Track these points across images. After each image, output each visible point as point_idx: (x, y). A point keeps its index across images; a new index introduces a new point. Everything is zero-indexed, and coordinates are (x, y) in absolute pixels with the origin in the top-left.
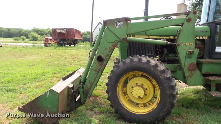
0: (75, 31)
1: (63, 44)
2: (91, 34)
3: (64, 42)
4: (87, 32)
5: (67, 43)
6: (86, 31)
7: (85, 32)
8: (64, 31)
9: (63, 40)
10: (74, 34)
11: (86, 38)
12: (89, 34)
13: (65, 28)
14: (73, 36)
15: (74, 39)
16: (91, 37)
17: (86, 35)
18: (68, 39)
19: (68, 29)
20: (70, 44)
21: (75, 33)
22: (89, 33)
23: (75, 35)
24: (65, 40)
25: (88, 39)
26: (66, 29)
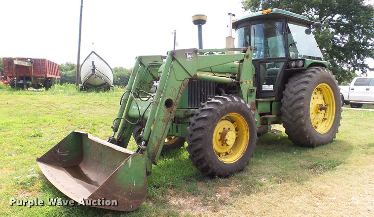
0: (47, 64)
1: (25, 86)
2: (76, 68)
3: (28, 82)
4: (68, 64)
5: (33, 84)
6: (64, 63)
7: (62, 65)
8: (26, 63)
9: (25, 78)
10: (45, 69)
11: (65, 76)
12: (71, 69)
13: (28, 59)
14: (44, 73)
15: (46, 77)
16: (78, 75)
17: (66, 70)
18: (35, 78)
19: (35, 60)
20: (38, 87)
21: (48, 67)
22: (72, 67)
23: (48, 71)
24: (28, 79)
25: (70, 77)
26: (31, 59)
